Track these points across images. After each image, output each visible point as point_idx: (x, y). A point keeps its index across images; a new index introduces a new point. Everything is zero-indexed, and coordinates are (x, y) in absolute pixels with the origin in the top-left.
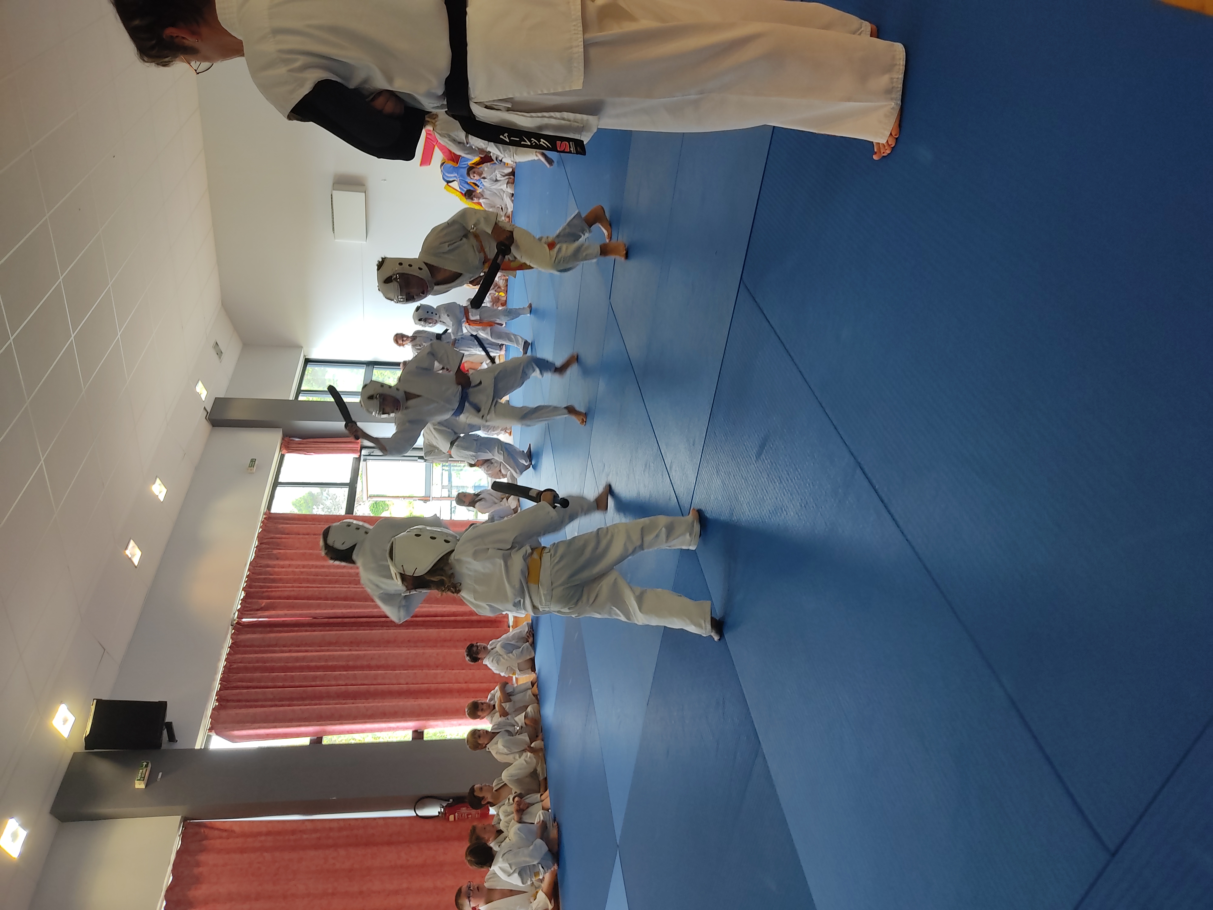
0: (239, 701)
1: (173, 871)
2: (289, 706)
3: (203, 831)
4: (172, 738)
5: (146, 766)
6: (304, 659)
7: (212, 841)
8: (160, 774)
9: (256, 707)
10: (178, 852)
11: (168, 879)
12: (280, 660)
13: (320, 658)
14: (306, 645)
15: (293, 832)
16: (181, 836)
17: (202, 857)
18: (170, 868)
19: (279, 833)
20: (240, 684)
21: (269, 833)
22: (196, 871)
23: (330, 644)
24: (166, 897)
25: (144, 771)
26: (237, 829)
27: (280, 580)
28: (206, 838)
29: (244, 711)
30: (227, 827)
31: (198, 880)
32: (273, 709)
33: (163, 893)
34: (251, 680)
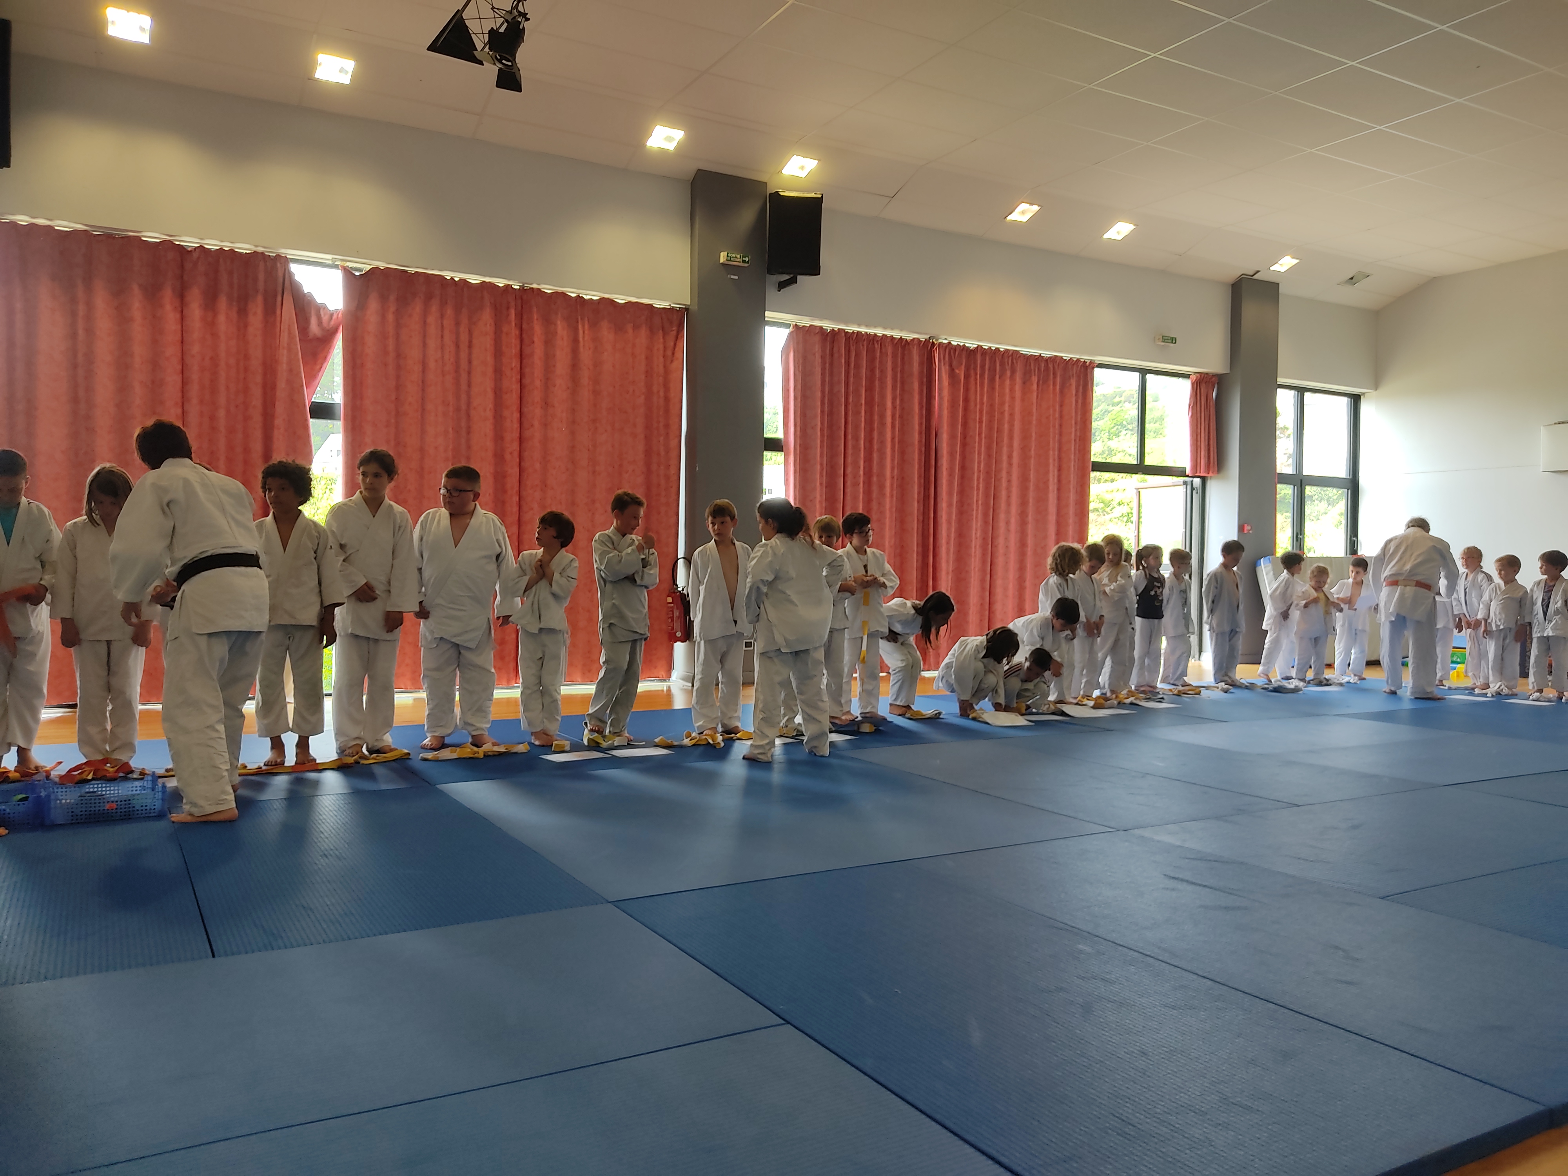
0: (832, 355)
1: (629, 304)
2: (822, 412)
3: (674, 329)
4: (782, 286)
5: (744, 261)
6: (883, 424)
7: (662, 340)
8: (736, 277)
9: (823, 374)
10: (651, 306)
11: (621, 300)
12: (883, 397)
13: (882, 442)
14: (902, 425)
15: (667, 426)
16: (669, 307)
17: (644, 332)
18: (633, 299)
19: (667, 411)
20: (853, 354)
21: (667, 399)
22: (629, 327)
23: (903, 453)
24: (603, 300)
25: (739, 260)
26: (675, 365)
27: (992, 388)
28: (665, 334)
29: (818, 360)
30: (678, 354)
31: (619, 329)
32: (819, 394)
33: (606, 296)
34: (857, 366)
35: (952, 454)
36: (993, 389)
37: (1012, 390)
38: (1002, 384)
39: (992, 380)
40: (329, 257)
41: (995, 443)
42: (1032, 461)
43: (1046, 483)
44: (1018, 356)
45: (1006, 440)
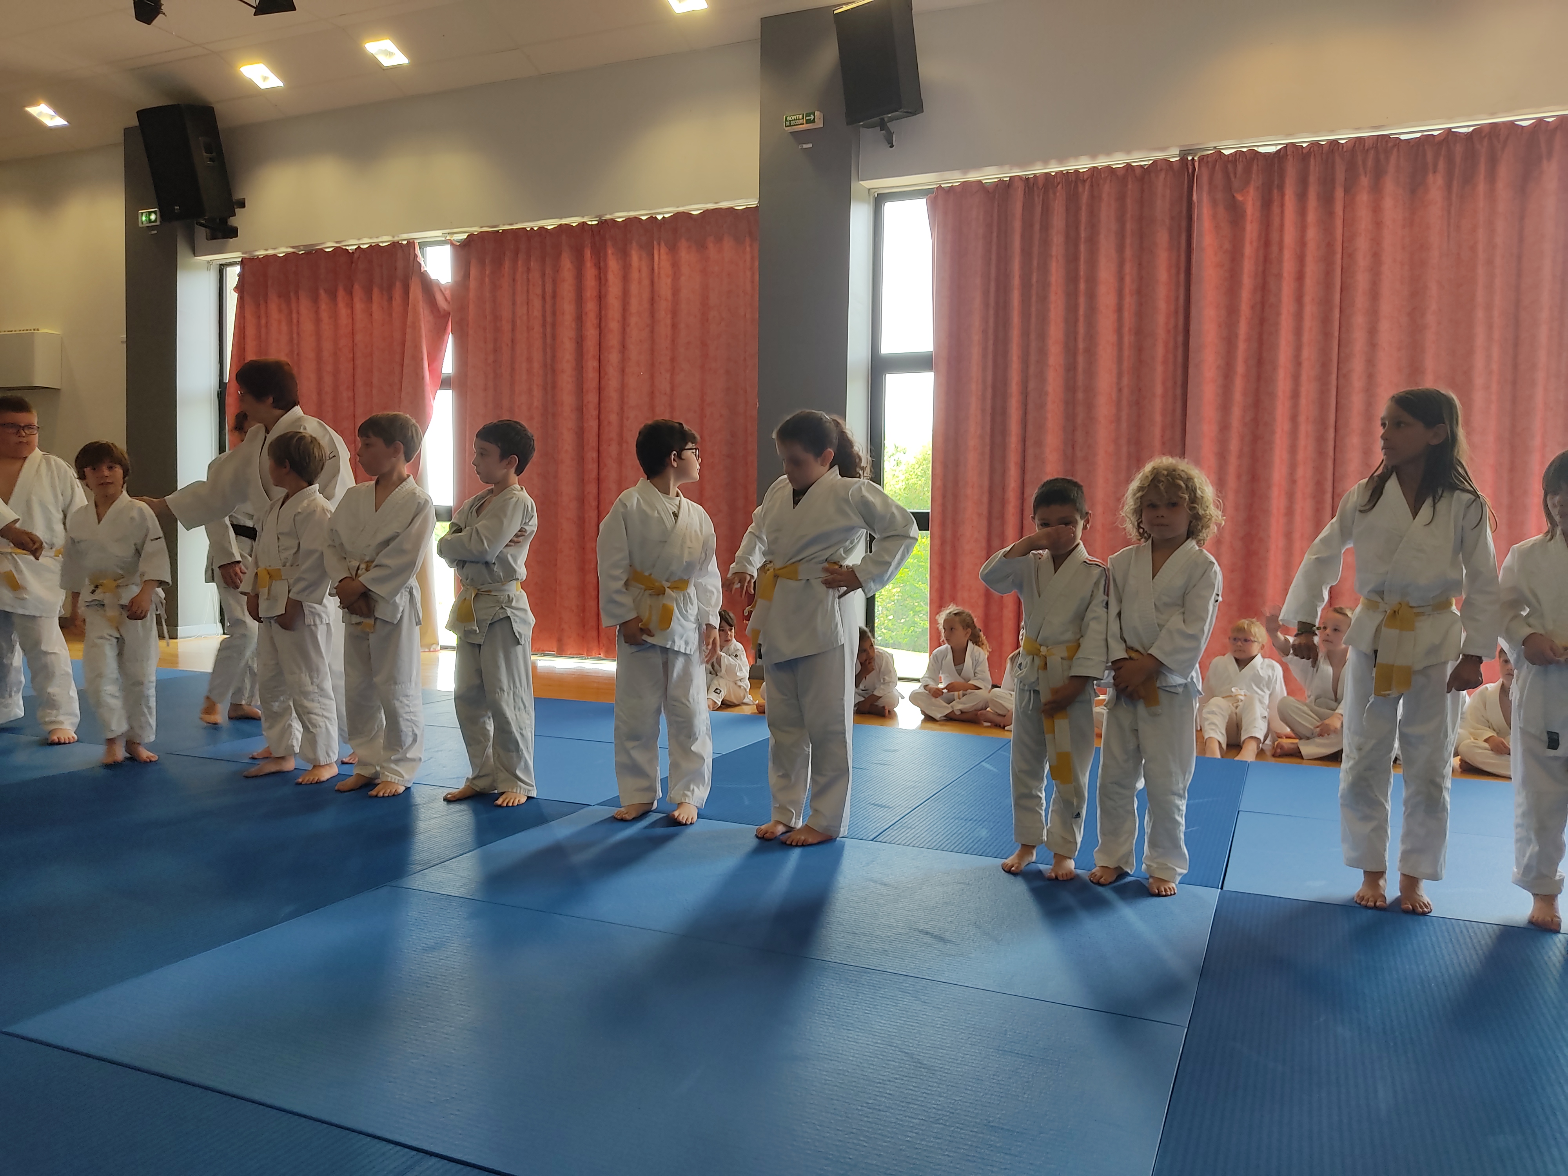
1: (706, 213)
5: (808, 122)
8: (810, 145)
10: (731, 210)
11: (696, 210)
14: (1139, 304)
18: (711, 206)
20: (1038, 210)
22: (711, 241)
24: (677, 216)
25: (801, 121)
33: (681, 209)
36: (1331, 214)
37: (1376, 209)
38: (1349, 205)
39: (1327, 200)
40: (439, 233)
41: (1337, 312)
42: (1431, 336)
44: (1390, 145)
45: (1360, 300)
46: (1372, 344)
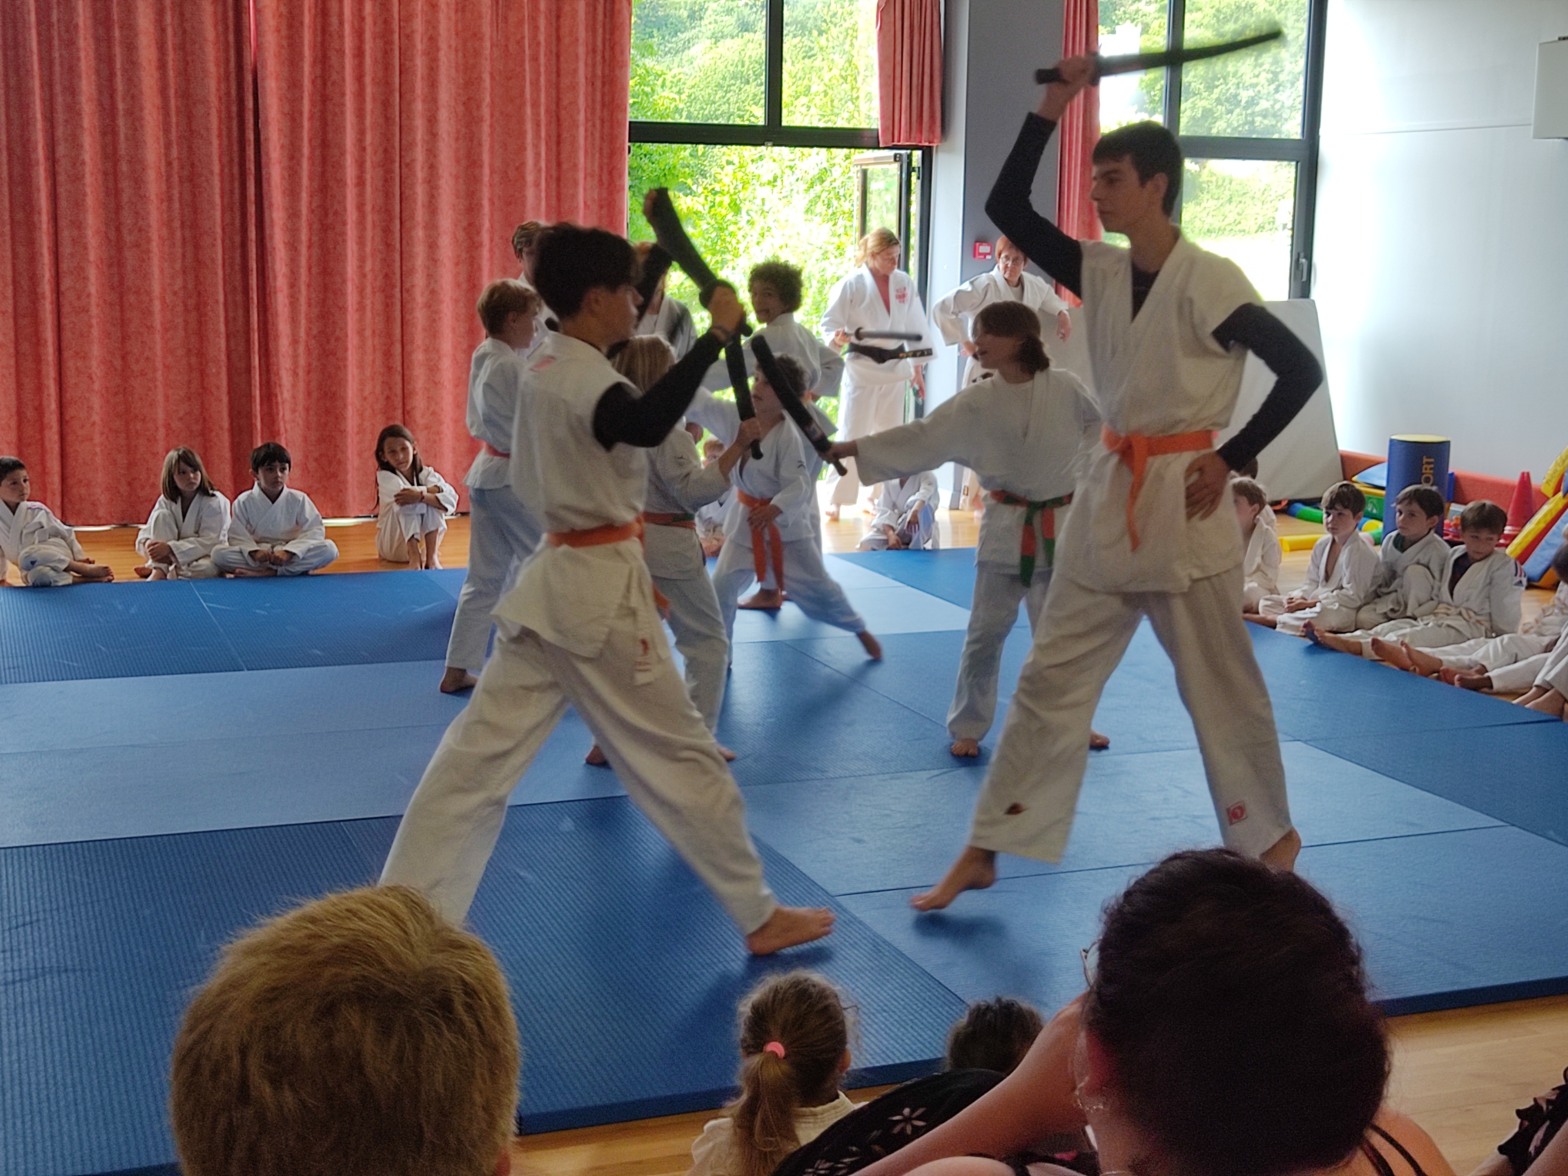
6: (132, 62)
13: (134, 98)
14: (184, 62)
23: (188, 116)
35: (293, 118)
41: (397, 95)
42: (486, 128)
43: (520, 169)
45: (420, 87)
46: (433, 135)
